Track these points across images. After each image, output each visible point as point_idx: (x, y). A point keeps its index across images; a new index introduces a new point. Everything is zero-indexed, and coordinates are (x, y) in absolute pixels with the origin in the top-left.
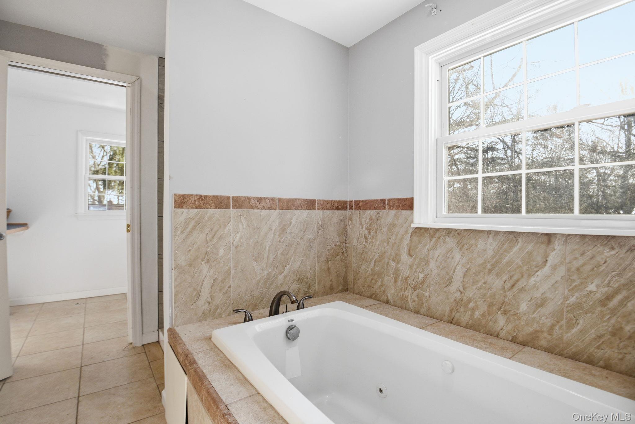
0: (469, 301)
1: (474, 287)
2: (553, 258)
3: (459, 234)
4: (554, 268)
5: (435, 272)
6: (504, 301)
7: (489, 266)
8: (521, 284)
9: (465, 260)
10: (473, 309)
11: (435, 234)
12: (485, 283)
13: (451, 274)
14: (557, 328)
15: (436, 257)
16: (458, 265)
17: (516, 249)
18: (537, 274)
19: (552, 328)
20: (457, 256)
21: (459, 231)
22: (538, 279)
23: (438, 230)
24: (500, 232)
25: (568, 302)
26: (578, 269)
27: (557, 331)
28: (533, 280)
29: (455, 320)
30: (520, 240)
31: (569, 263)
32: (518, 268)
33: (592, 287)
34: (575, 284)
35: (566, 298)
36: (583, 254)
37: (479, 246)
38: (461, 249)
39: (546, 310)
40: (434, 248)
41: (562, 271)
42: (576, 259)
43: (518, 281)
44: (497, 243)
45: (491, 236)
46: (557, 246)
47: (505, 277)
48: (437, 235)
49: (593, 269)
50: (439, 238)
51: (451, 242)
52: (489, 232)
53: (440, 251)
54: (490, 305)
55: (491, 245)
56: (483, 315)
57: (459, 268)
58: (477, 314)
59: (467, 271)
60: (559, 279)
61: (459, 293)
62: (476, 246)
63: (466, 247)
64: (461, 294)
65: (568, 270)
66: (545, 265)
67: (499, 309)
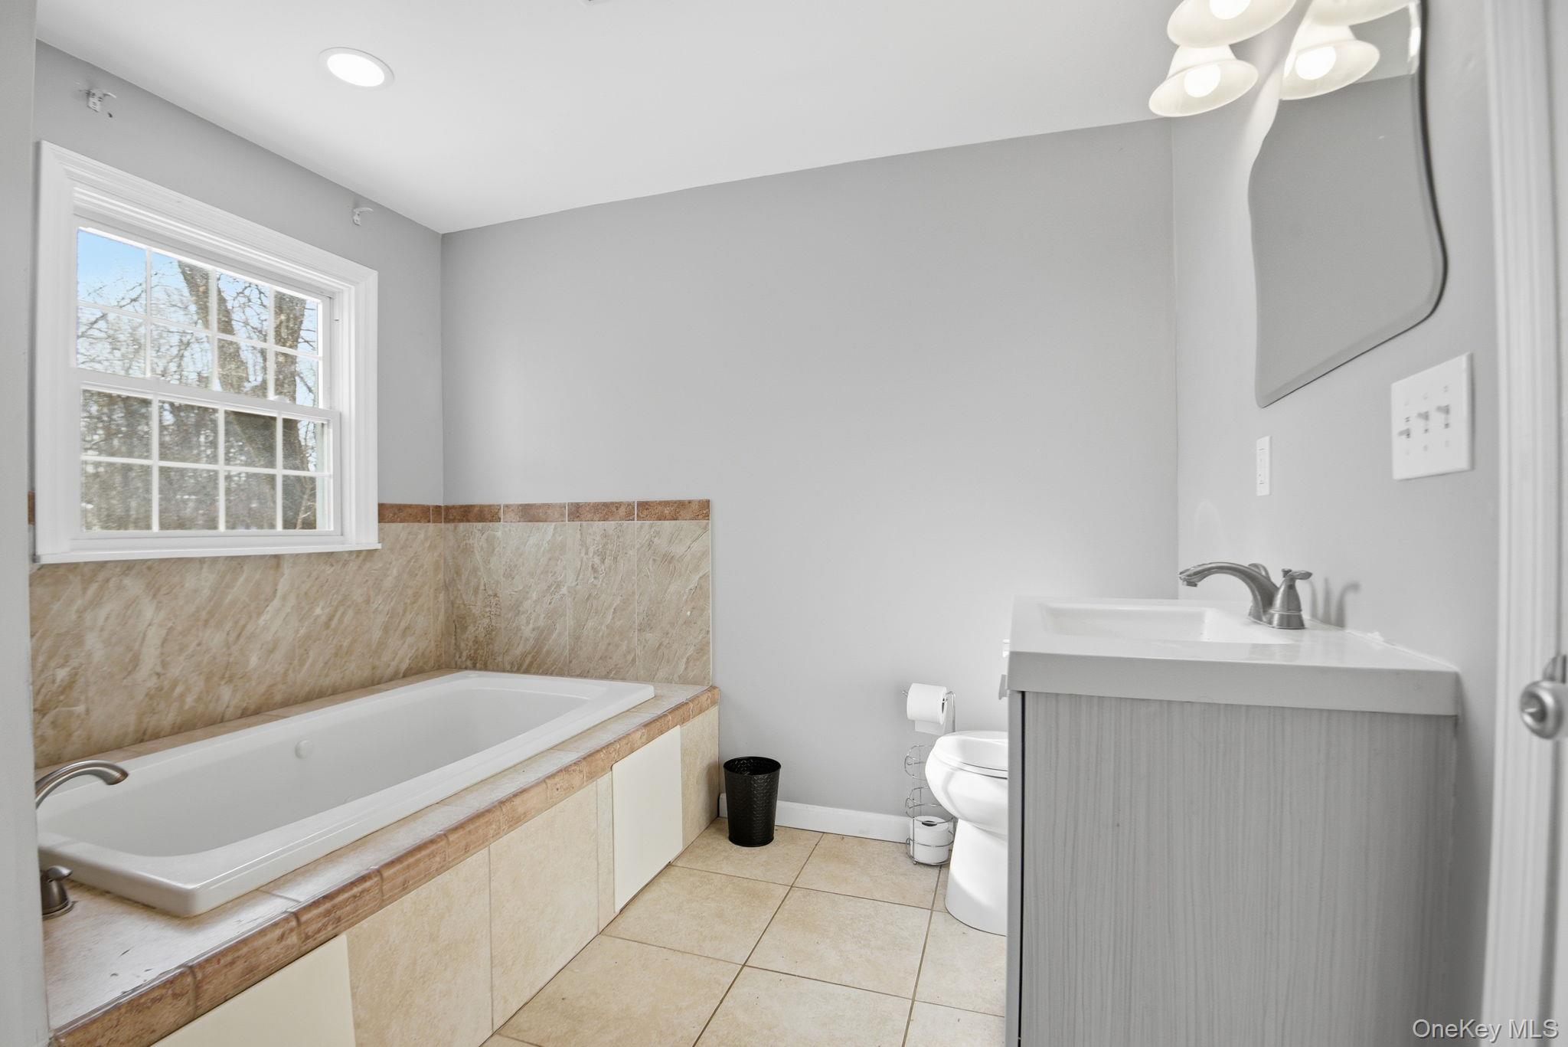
0: (174, 684)
1: (182, 658)
2: (283, 586)
3: (149, 568)
4: (284, 598)
5: (98, 655)
6: (229, 663)
7: (204, 614)
8: (250, 628)
9: (162, 614)
10: (182, 696)
11: (95, 575)
12: (199, 645)
13: (136, 646)
14: (290, 671)
15: (101, 621)
16: (150, 627)
17: (241, 580)
18: (267, 610)
19: (285, 674)
20: (148, 611)
21: (150, 563)
22: (269, 616)
23: (103, 565)
24: (219, 557)
25: (299, 635)
26: (306, 594)
27: (291, 674)
28: (262, 621)
29: (149, 732)
30: (245, 567)
31: (298, 588)
32: (245, 607)
33: (318, 611)
34: (305, 611)
35: (297, 632)
36: (309, 576)
37: (187, 585)
38: (154, 596)
39: (278, 656)
40: (96, 603)
41: (292, 601)
42: (303, 582)
43: (244, 627)
44: (214, 576)
45: (205, 566)
46: (287, 569)
47: (228, 625)
48: (101, 576)
49: (318, 591)
50: (107, 580)
51: (133, 586)
52: (202, 561)
53: (110, 607)
54: (208, 679)
55: (207, 579)
56: (199, 699)
57: (152, 632)
58: (190, 700)
59: (167, 634)
60: (289, 610)
61: (154, 679)
62: (182, 586)
63: (163, 591)
64: (159, 678)
65: (298, 596)
66: (275, 596)
67: (222, 678)
